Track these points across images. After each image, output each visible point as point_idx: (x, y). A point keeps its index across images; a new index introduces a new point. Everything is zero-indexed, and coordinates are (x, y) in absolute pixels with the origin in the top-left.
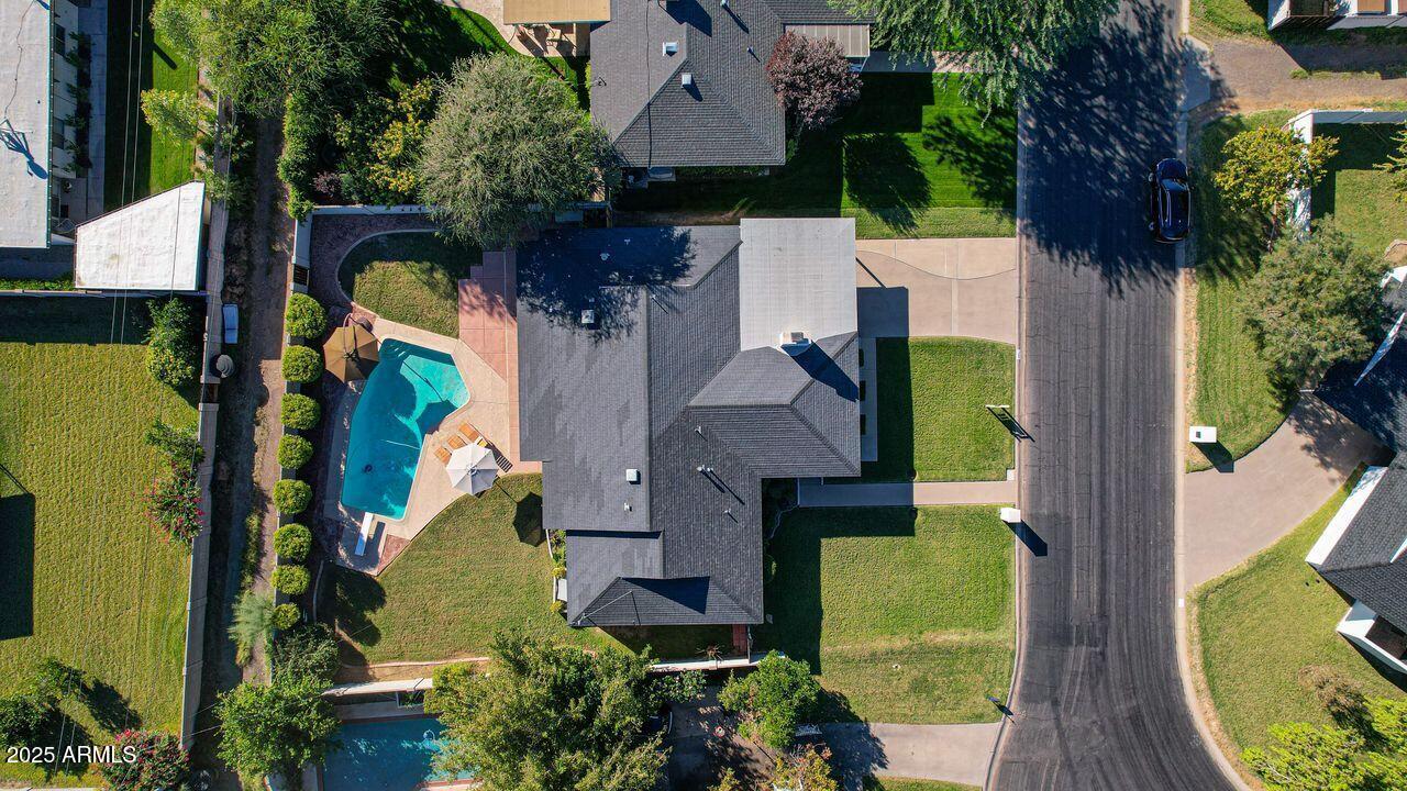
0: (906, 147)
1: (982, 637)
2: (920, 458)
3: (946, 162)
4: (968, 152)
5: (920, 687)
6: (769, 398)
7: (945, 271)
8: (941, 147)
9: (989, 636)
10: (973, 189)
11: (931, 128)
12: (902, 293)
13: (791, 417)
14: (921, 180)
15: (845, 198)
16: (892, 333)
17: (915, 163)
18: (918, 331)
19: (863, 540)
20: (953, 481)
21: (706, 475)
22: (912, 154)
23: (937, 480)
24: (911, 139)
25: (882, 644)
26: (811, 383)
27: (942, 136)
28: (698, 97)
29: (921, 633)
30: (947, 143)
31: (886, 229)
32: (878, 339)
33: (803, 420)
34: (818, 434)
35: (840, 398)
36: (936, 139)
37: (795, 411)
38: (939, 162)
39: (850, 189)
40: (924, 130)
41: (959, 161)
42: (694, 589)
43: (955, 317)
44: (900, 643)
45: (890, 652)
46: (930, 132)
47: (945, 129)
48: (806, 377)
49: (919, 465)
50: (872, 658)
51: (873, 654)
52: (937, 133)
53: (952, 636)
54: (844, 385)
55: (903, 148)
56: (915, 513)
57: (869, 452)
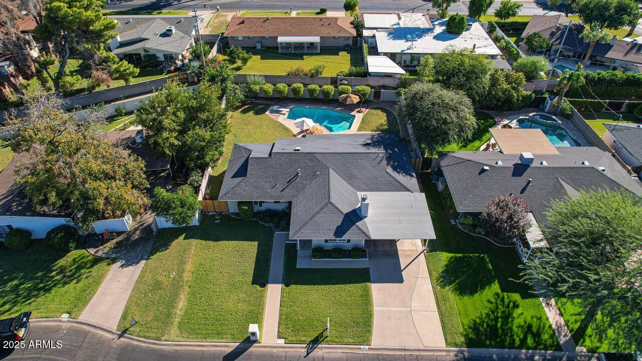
0: (491, 284)
1: (177, 320)
2: (296, 289)
3: (489, 305)
4: (501, 317)
5: (157, 285)
6: (332, 194)
7: (415, 304)
8: (499, 302)
9: (176, 324)
10: (478, 321)
11: (508, 297)
12: (400, 280)
13: (324, 203)
14: (472, 292)
15: (452, 255)
16: (372, 276)
17: (483, 288)
18: (376, 289)
19: (254, 259)
20: (281, 306)
21: (296, 176)
22: (488, 287)
23: (282, 297)
24: (496, 287)
25: (189, 267)
26: (342, 213)
27: (506, 303)
28: (480, 174)
29: (190, 286)
30: (503, 306)
31: (436, 275)
32: (369, 268)
33: (322, 208)
34: (314, 216)
35: (334, 228)
36: (503, 300)
37: (326, 205)
38: (489, 301)
39: (456, 257)
40: (505, 294)
41: (493, 312)
42: (242, 172)
43: (386, 309)
44: (187, 276)
45: (183, 271)
46: (506, 297)
47: (511, 305)
48: (345, 212)
49: (293, 287)
50: (182, 262)
51: (184, 263)
52: (506, 301)
53: (182, 304)
54: (340, 231)
55: (489, 282)
56: (263, 285)
57: (302, 263)
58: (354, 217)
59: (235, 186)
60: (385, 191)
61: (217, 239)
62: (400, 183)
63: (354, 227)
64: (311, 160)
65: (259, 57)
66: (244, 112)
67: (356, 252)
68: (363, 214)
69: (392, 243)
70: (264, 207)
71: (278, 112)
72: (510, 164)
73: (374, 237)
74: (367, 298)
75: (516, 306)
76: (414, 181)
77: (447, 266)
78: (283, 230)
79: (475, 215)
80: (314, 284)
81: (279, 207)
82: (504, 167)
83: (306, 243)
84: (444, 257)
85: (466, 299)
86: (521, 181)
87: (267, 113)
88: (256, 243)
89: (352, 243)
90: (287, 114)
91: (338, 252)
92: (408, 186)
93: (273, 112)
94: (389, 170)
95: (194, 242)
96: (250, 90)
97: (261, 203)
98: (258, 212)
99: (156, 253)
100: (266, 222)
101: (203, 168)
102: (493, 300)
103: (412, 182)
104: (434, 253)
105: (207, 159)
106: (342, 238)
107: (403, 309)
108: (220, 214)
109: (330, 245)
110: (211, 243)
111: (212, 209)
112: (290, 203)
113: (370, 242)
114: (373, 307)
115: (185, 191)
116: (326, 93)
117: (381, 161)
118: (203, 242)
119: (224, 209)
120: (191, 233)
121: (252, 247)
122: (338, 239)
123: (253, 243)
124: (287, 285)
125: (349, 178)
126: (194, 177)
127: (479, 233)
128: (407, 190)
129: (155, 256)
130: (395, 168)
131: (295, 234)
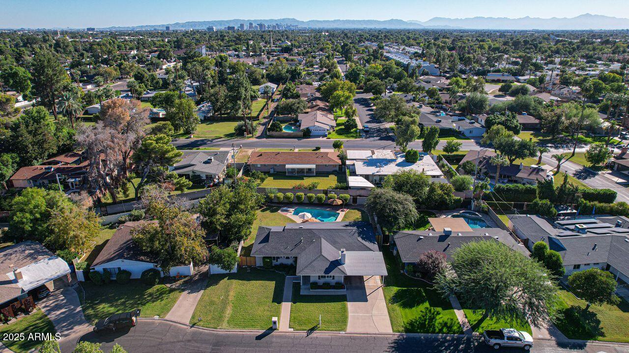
1: (226, 319)
2: (300, 305)
3: (421, 313)
4: (429, 319)
5: (213, 303)
6: (323, 251)
7: (375, 312)
8: (427, 312)
9: (226, 321)
10: (414, 321)
11: (434, 310)
12: (366, 300)
13: (318, 255)
14: (411, 307)
15: (400, 288)
16: (348, 298)
17: (418, 305)
18: (350, 305)
19: (273, 290)
20: (291, 313)
21: (300, 242)
22: (421, 305)
23: (291, 309)
24: (427, 304)
25: (232, 293)
26: (329, 261)
28: (417, 241)
29: (233, 303)
30: (430, 313)
31: (388, 298)
32: (346, 295)
33: (316, 258)
34: (311, 263)
35: (324, 269)
36: (430, 311)
37: (320, 256)
38: (421, 311)
39: (402, 290)
40: (432, 308)
41: (424, 317)
42: (266, 240)
43: (356, 314)
44: (231, 298)
45: (228, 295)
46: (432, 309)
47: (436, 313)
48: (331, 260)
49: (298, 304)
50: (227, 291)
51: (229, 292)
52: (432, 311)
53: (229, 312)
54: (328, 271)
55: (423, 302)
56: (279, 303)
57: (303, 292)
58: (336, 263)
59: (260, 248)
60: (357, 251)
61: (249, 280)
62: (367, 247)
63: (336, 269)
64: (310, 233)
65: (272, 178)
66: (263, 211)
67: (339, 286)
68: (342, 262)
69: (361, 278)
70: (280, 261)
71: (287, 211)
72: (438, 235)
73: (349, 274)
74: (345, 310)
75: (438, 313)
76: (376, 246)
77: (396, 294)
78: (291, 275)
79: (413, 264)
80: (312, 303)
81: (290, 262)
82: (433, 237)
83: (306, 278)
84: (395, 289)
85: (407, 310)
86: (444, 244)
87: (279, 211)
88: (274, 282)
89: (336, 279)
90: (293, 212)
91: (327, 286)
92: (372, 248)
93: (283, 211)
94: (360, 239)
95: (234, 281)
96: (268, 197)
97: (278, 258)
98: (276, 266)
99: (210, 286)
100: (280, 271)
101: (239, 239)
102: (424, 310)
104: (388, 287)
105: (243, 233)
106: (329, 275)
107: (368, 315)
108: (250, 267)
109: (322, 281)
110: (245, 282)
111: (245, 264)
112: (296, 258)
113: (348, 279)
114: (348, 313)
115: (230, 250)
116: (320, 199)
117: (354, 233)
118: (240, 281)
119: (253, 264)
120: (232, 276)
121: (272, 284)
122: (326, 275)
123: (272, 282)
124: (295, 303)
125: (334, 243)
126: (234, 244)
127: (418, 277)
128: (370, 250)
129: (210, 288)
130: (363, 238)
131: (300, 272)
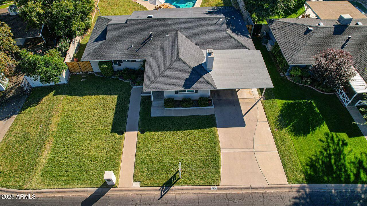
0: (320, 126)
1: (40, 168)
2: (150, 135)
3: (322, 144)
4: (334, 154)
5: (26, 137)
6: (180, 52)
7: (257, 145)
8: (329, 141)
9: (39, 172)
10: (314, 158)
11: (337, 137)
12: (243, 125)
13: (173, 59)
14: (305, 133)
15: (284, 101)
16: (218, 121)
17: (314, 129)
18: (222, 134)
19: (113, 111)
20: (137, 151)
21: (149, 37)
22: (318, 128)
23: (138, 143)
24: (324, 128)
25: (56, 119)
26: (190, 67)
27: (336, 141)
28: (305, 33)
29: (55, 137)
30: (334, 143)
31: (273, 119)
32: (214, 115)
33: (172, 64)
34: (164, 71)
35: (183, 81)
36: (332, 139)
37: (176, 60)
38: (320, 140)
39: (288, 103)
40: (334, 133)
41: (326, 150)
42: (103, 37)
43: (232, 150)
44: (53, 127)
45: (50, 123)
46: (335, 136)
47: (341, 143)
48: (193, 66)
49: (148, 133)
50: (50, 115)
51: (52, 116)
52: (336, 140)
53: (46, 152)
54: (189, 83)
55: (319, 124)
56: (121, 133)
57: (156, 112)
58: (201, 71)
59: (96, 48)
60: (227, 49)
61: (82, 94)
62: (239, 42)
63: (201, 79)
64: (162, 24)
67: (203, 101)
68: (208, 68)
69: (233, 93)
70: (123, 66)
72: (331, 25)
73: (219, 87)
74: (214, 142)
75: (345, 144)
76: (250, 41)
77: (281, 111)
78: (139, 85)
79: (304, 68)
80: (167, 131)
81: (136, 66)
82: (326, 28)
83: (159, 95)
84: (279, 103)
85: (301, 139)
86: (341, 38)
88: (116, 97)
89: (199, 94)
91: (187, 102)
92: (245, 44)
94: (229, 32)
95: (62, 98)
97: (120, 62)
98: (119, 71)
99: (27, 108)
100: (125, 79)
101: (71, 36)
102: (325, 140)
103: (248, 42)
104: (270, 100)
105: (74, 28)
106: (191, 89)
107: (247, 150)
108: (86, 73)
109: (180, 96)
110: (76, 98)
111: (79, 70)
112: (144, 61)
113: (216, 93)
114: (219, 150)
117: (222, 24)
118: (70, 97)
119: (88, 69)
120: (60, 90)
121: (112, 100)
122: (186, 90)
123: (113, 96)
124: (143, 132)
125: (195, 39)
126: (63, 43)
127: (306, 83)
128: (245, 48)
129: (26, 111)
130: (233, 31)
131: (148, 87)
